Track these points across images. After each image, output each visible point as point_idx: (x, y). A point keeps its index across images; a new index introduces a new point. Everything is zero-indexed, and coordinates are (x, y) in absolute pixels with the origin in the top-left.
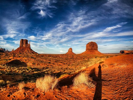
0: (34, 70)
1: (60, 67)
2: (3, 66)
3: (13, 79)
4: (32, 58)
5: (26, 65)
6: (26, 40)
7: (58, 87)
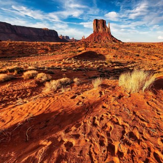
0: (114, 64)
1: (153, 63)
2: (68, 60)
3: (85, 75)
4: (113, 48)
5: (104, 59)
6: (103, 20)
7: (152, 90)
